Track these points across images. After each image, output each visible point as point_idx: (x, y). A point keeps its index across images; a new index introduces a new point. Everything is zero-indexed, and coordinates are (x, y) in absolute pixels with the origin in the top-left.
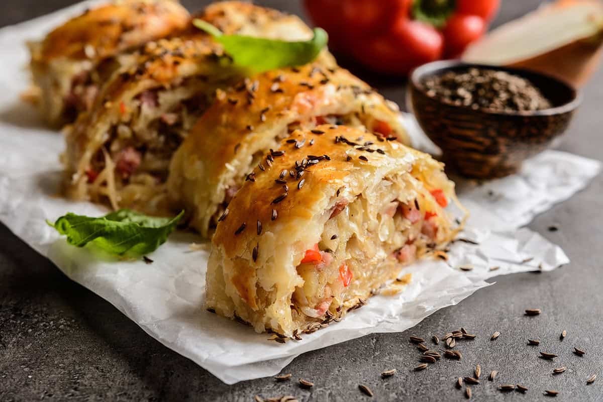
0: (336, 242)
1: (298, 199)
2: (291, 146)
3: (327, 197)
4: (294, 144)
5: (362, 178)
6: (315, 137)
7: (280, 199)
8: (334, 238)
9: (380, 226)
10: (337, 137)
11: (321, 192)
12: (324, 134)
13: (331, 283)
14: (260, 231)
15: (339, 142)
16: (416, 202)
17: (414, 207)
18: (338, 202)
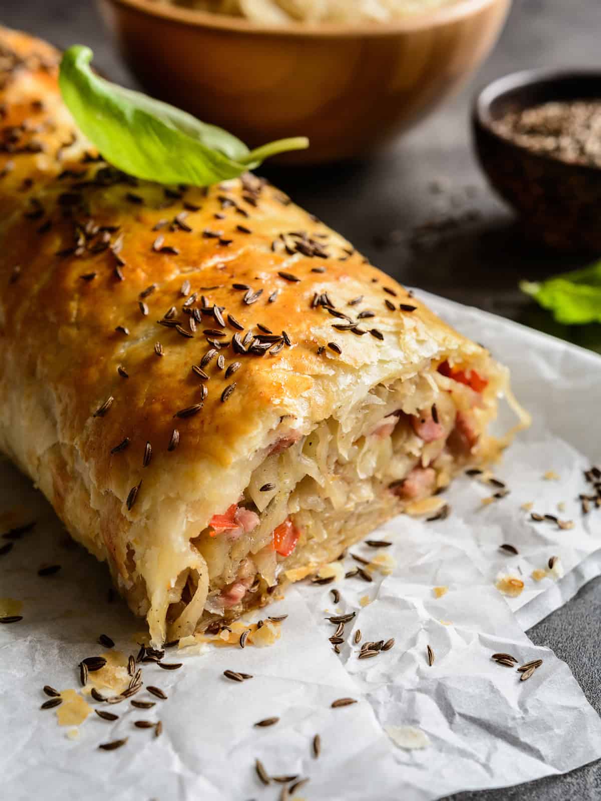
0: (268, 496)
1: (218, 421)
2: (239, 296)
3: (264, 428)
4: (243, 293)
5: (334, 389)
6: (281, 283)
7: (188, 414)
8: (266, 488)
9: (361, 455)
10: (316, 295)
11: (256, 419)
12: (298, 283)
13: (254, 553)
14: (149, 460)
15: (317, 306)
16: (434, 410)
17: (430, 418)
18: (281, 437)
